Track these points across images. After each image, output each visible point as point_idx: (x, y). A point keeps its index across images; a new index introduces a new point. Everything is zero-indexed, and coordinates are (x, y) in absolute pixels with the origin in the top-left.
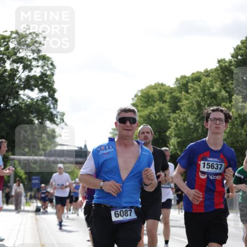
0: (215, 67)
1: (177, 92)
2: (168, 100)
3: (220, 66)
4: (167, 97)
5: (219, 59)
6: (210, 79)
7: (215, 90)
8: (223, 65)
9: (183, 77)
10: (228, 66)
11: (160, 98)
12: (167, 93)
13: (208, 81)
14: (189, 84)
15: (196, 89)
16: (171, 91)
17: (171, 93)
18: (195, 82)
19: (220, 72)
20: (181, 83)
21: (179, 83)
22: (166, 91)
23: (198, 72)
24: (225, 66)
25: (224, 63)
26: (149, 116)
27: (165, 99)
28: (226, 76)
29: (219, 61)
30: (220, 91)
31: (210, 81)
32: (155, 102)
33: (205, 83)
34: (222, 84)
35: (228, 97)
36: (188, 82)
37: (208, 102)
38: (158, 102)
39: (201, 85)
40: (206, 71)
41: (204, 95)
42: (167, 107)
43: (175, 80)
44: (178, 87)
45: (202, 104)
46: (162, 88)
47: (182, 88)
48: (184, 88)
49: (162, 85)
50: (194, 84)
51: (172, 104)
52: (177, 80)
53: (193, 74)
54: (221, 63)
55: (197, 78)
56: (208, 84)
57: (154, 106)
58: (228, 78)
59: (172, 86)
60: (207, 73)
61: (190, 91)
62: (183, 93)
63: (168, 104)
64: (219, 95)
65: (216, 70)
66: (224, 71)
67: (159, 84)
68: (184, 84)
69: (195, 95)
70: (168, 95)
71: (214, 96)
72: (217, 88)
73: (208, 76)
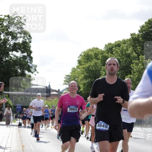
0: (129, 38)
1: (106, 53)
2: (100, 58)
3: (132, 37)
4: (100, 56)
5: (132, 33)
6: (126, 45)
7: (129, 52)
8: (134, 37)
9: (110, 44)
10: (137, 37)
11: (95, 57)
12: (100, 54)
13: (124, 46)
14: (113, 49)
15: (117, 51)
16: (102, 52)
17: (102, 54)
18: (117, 47)
19: (132, 41)
20: (108, 48)
21: (107, 48)
22: (99, 52)
23: (119, 41)
24: (135, 37)
25: (135, 36)
26: (89, 67)
27: (98, 57)
28: (136, 44)
29: (131, 35)
30: (132, 53)
31: (126, 47)
32: (92, 59)
33: (123, 47)
34: (133, 48)
35: (137, 56)
36: (112, 47)
37: (125, 59)
38: (94, 59)
39: (121, 49)
40: (124, 40)
41: (123, 55)
42: (100, 62)
43: (105, 46)
44: (106, 50)
45: (121, 60)
46: (97, 50)
47: (109, 51)
48: (110, 50)
49: (97, 49)
50: (116, 48)
51: (103, 60)
52: (106, 46)
53: (116, 42)
54: (133, 36)
55: (118, 45)
56: (125, 48)
57: (92, 62)
58: (137, 45)
59: (103, 49)
60: (124, 42)
61: (113, 53)
62: (109, 54)
63: (100, 60)
64: (131, 55)
65: (130, 40)
66: (135, 40)
67: (95, 48)
68: (110, 49)
69: (117, 55)
70: (100, 55)
71: (128, 56)
72: (130, 51)
73: (124, 43)
